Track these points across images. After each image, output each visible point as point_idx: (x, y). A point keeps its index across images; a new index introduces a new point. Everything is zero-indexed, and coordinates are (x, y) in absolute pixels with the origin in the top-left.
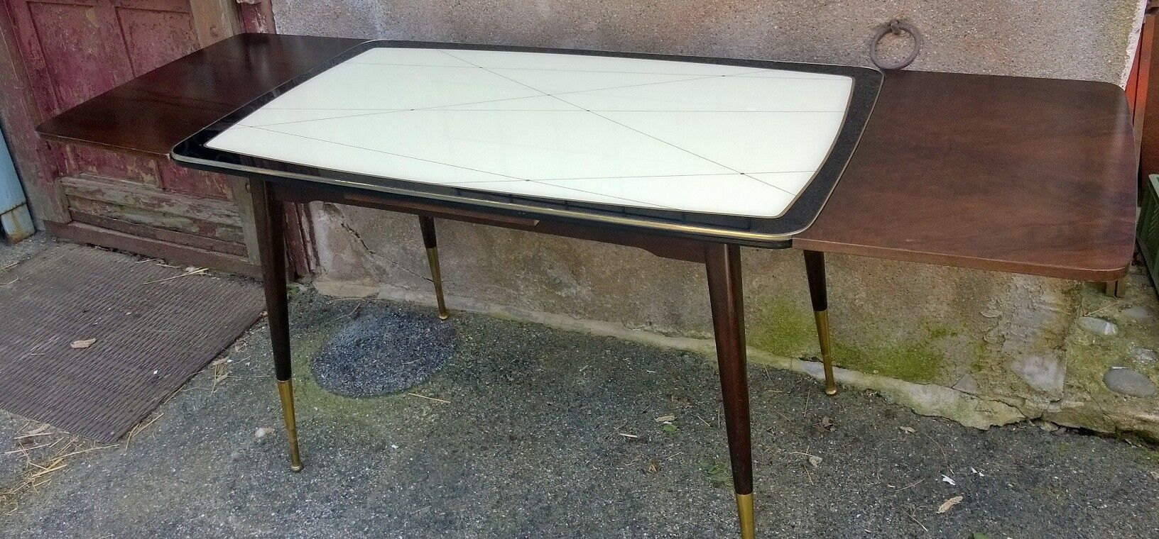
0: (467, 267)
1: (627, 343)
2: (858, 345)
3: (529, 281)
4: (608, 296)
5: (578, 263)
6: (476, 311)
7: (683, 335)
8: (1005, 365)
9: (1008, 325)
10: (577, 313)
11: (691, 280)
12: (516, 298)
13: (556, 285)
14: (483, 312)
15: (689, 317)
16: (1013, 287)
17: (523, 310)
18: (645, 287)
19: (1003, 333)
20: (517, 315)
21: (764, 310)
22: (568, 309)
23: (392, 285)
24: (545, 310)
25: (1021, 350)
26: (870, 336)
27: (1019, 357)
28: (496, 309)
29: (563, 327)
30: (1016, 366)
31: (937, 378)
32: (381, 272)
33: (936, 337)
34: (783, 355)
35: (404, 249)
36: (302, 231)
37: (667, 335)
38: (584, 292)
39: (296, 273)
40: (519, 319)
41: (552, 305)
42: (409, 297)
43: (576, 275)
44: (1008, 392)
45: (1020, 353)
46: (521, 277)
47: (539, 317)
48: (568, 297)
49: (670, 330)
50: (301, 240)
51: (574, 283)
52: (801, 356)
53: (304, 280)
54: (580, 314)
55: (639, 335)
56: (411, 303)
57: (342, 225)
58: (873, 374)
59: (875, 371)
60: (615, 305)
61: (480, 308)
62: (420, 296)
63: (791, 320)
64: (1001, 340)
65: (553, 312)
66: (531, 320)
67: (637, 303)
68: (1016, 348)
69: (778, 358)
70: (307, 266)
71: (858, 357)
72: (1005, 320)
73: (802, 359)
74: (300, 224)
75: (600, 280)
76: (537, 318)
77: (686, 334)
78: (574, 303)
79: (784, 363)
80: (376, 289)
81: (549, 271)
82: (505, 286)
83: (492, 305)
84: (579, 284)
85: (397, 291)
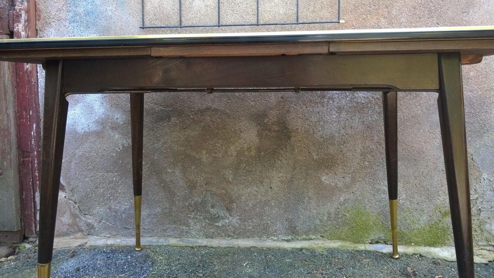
0: (155, 215)
1: (264, 249)
2: (402, 228)
3: (197, 219)
4: (250, 221)
5: (232, 201)
6: (159, 244)
7: (298, 239)
8: (482, 227)
9: (482, 202)
10: (229, 236)
11: (303, 202)
12: (187, 232)
13: (215, 218)
14: (165, 244)
15: (301, 227)
16: (482, 180)
17: (191, 240)
18: (274, 211)
19: (480, 207)
20: (188, 243)
21: (347, 215)
22: (223, 234)
23: (97, 236)
24: (206, 238)
25: (490, 216)
26: (409, 221)
27: (488, 221)
28: (173, 241)
29: (221, 246)
30: (487, 226)
31: (446, 242)
32: (90, 227)
33: (445, 216)
34: (359, 242)
35: (110, 208)
36: (35, 202)
37: (288, 241)
38: (234, 221)
39: (24, 235)
40: (191, 245)
41: (212, 233)
42: (110, 242)
43: (229, 210)
44: (485, 243)
45: (489, 218)
46: (192, 216)
47: (204, 242)
48: (223, 226)
49: (290, 237)
50: (33, 210)
51: (228, 215)
52: (370, 241)
53: (31, 239)
54: (231, 236)
55: (269, 243)
56: (112, 245)
57: (65, 197)
58: (412, 245)
59: (412, 244)
60: (253, 227)
61: (162, 241)
62: (118, 241)
63: (363, 219)
64: (479, 212)
65: (212, 238)
66: (198, 245)
67: (269, 222)
68: (487, 216)
69: (356, 245)
70: (34, 229)
71: (403, 236)
72: (480, 200)
73: (370, 243)
74: (34, 198)
75: (245, 211)
76: (202, 243)
77: (300, 239)
78: (227, 230)
79: (361, 247)
80: (85, 240)
81: (211, 210)
82: (180, 224)
83: (170, 239)
84: (231, 216)
85: (101, 239)
